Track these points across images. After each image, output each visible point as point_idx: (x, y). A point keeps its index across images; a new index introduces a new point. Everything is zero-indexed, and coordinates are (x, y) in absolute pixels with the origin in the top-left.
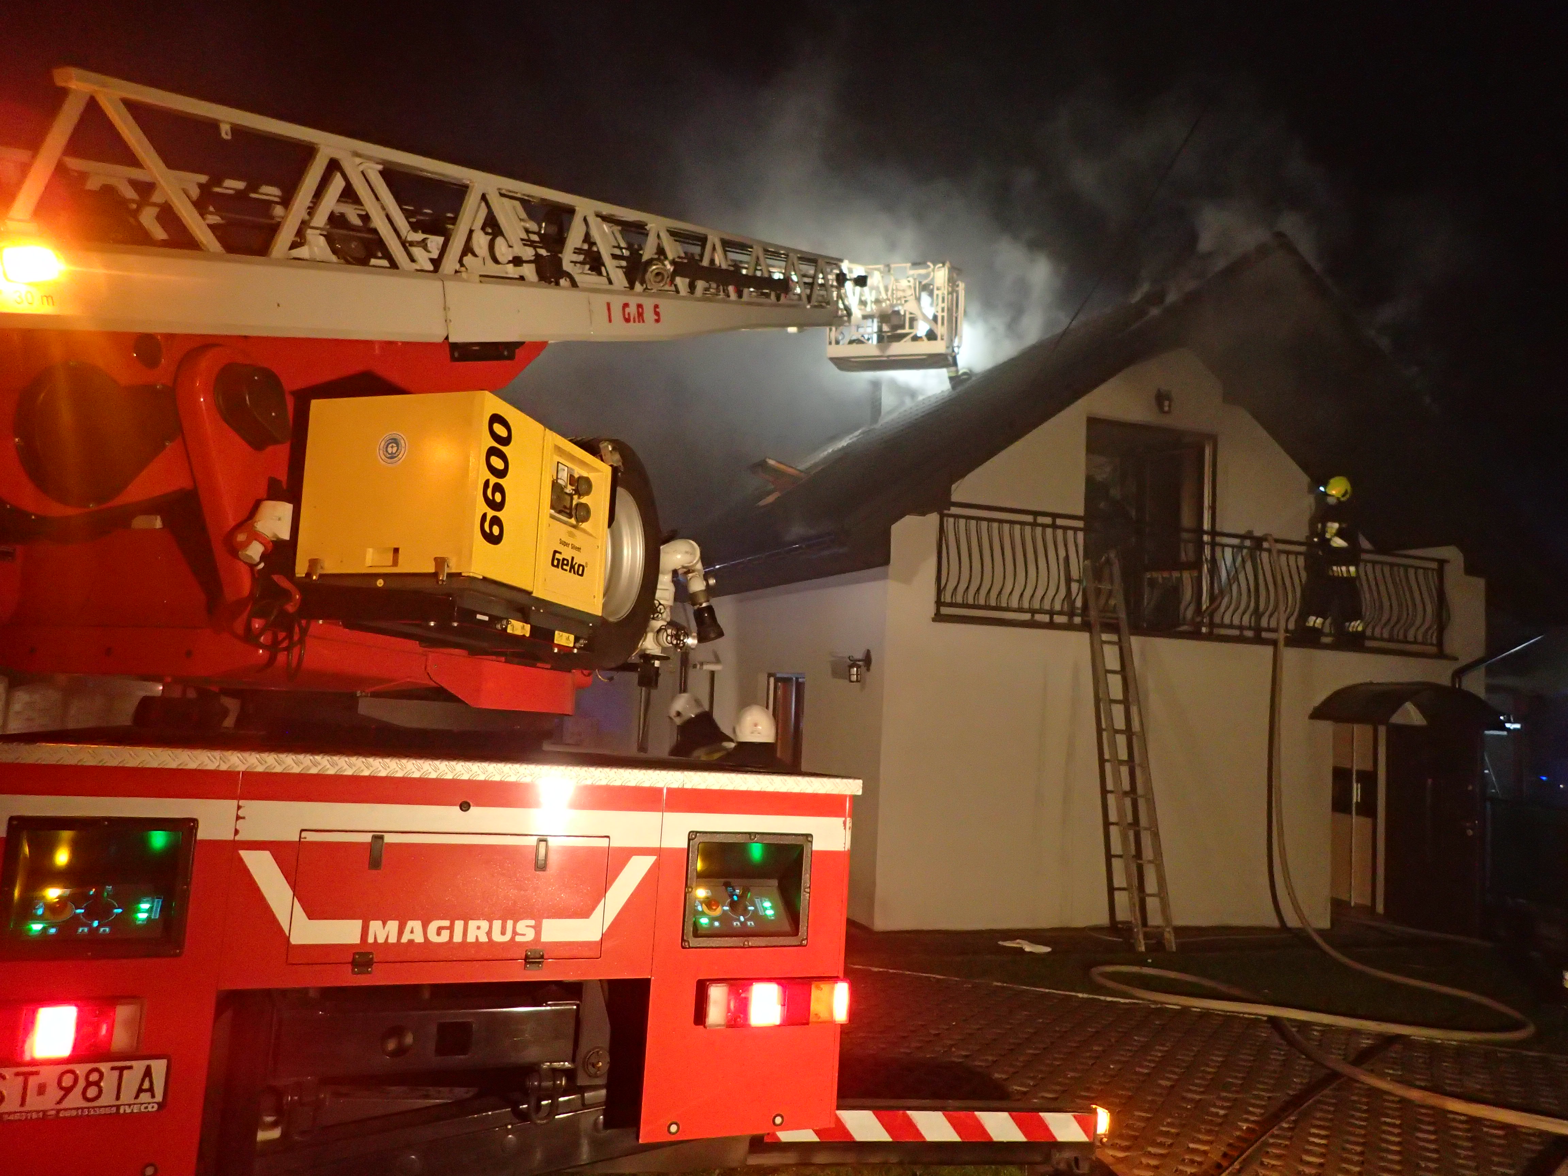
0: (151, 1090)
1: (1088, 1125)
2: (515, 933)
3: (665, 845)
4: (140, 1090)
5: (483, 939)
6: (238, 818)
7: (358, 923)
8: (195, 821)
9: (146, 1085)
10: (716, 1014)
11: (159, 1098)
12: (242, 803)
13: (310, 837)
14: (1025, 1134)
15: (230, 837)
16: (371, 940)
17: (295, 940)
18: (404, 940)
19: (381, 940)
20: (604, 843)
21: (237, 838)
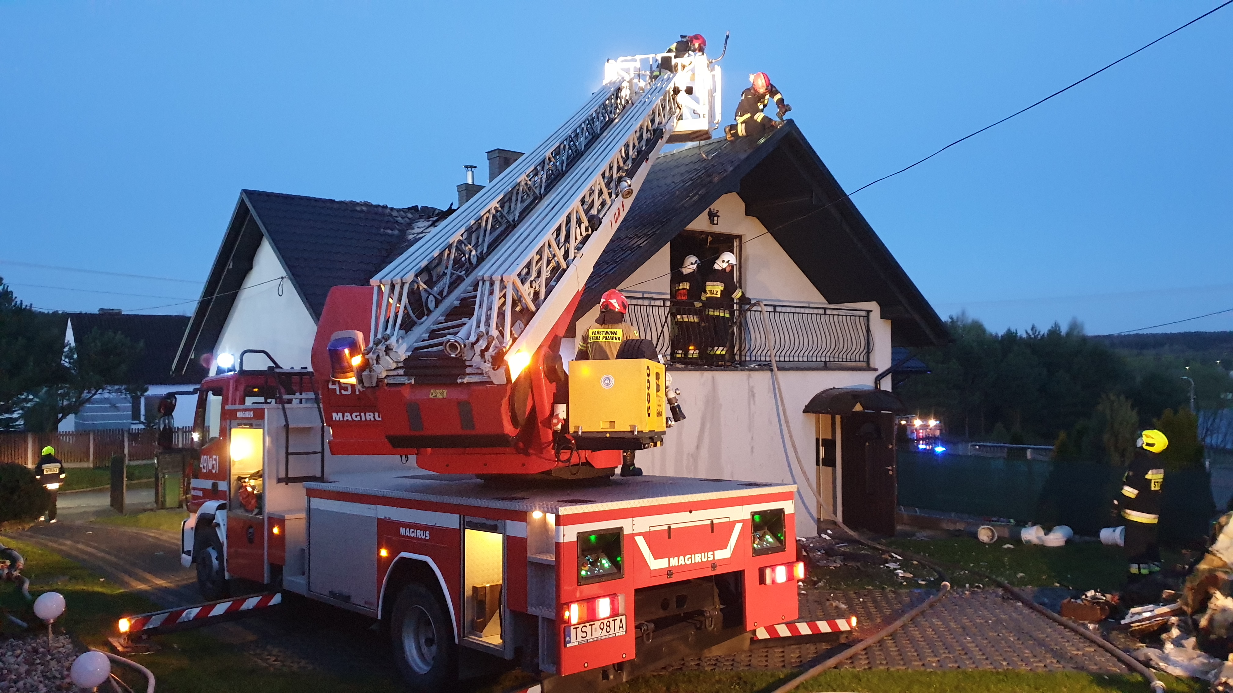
0: (622, 627)
1: (849, 623)
2: (708, 557)
3: (745, 518)
4: (620, 627)
5: (700, 561)
6: (633, 525)
7: (667, 559)
8: (623, 527)
9: (621, 626)
10: (768, 581)
11: (625, 630)
12: (634, 519)
13: (652, 529)
14: (832, 629)
15: (631, 532)
16: (671, 566)
17: (652, 568)
18: (679, 564)
19: (674, 565)
20: (727, 520)
21: (634, 532)
